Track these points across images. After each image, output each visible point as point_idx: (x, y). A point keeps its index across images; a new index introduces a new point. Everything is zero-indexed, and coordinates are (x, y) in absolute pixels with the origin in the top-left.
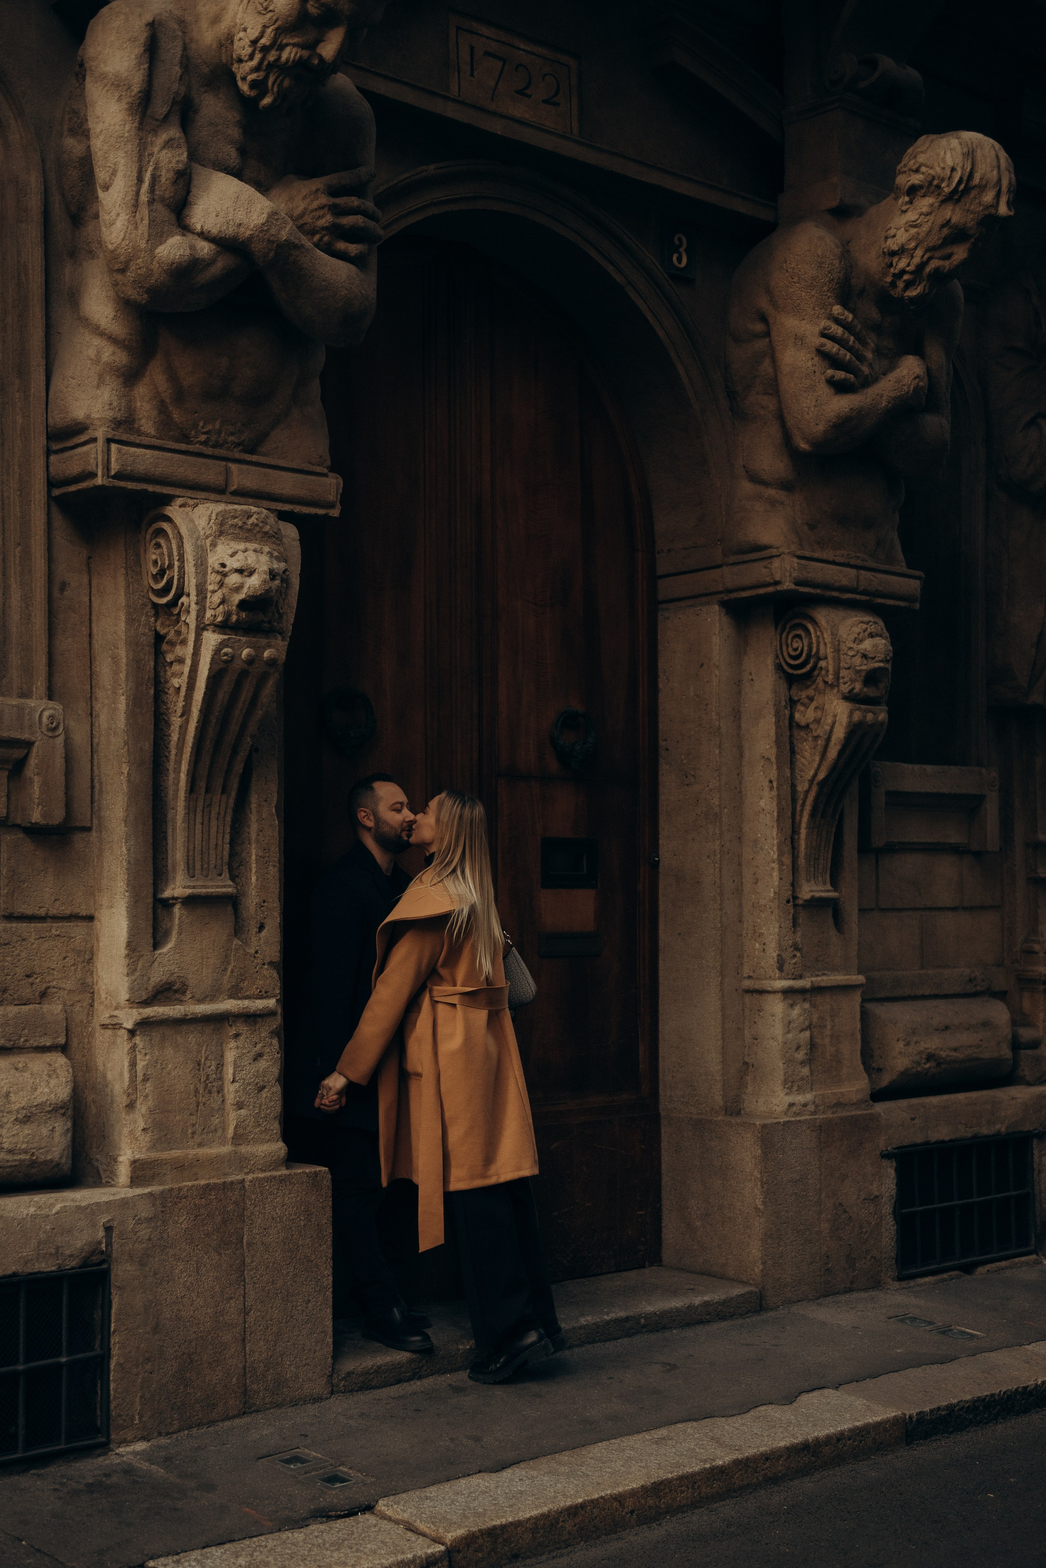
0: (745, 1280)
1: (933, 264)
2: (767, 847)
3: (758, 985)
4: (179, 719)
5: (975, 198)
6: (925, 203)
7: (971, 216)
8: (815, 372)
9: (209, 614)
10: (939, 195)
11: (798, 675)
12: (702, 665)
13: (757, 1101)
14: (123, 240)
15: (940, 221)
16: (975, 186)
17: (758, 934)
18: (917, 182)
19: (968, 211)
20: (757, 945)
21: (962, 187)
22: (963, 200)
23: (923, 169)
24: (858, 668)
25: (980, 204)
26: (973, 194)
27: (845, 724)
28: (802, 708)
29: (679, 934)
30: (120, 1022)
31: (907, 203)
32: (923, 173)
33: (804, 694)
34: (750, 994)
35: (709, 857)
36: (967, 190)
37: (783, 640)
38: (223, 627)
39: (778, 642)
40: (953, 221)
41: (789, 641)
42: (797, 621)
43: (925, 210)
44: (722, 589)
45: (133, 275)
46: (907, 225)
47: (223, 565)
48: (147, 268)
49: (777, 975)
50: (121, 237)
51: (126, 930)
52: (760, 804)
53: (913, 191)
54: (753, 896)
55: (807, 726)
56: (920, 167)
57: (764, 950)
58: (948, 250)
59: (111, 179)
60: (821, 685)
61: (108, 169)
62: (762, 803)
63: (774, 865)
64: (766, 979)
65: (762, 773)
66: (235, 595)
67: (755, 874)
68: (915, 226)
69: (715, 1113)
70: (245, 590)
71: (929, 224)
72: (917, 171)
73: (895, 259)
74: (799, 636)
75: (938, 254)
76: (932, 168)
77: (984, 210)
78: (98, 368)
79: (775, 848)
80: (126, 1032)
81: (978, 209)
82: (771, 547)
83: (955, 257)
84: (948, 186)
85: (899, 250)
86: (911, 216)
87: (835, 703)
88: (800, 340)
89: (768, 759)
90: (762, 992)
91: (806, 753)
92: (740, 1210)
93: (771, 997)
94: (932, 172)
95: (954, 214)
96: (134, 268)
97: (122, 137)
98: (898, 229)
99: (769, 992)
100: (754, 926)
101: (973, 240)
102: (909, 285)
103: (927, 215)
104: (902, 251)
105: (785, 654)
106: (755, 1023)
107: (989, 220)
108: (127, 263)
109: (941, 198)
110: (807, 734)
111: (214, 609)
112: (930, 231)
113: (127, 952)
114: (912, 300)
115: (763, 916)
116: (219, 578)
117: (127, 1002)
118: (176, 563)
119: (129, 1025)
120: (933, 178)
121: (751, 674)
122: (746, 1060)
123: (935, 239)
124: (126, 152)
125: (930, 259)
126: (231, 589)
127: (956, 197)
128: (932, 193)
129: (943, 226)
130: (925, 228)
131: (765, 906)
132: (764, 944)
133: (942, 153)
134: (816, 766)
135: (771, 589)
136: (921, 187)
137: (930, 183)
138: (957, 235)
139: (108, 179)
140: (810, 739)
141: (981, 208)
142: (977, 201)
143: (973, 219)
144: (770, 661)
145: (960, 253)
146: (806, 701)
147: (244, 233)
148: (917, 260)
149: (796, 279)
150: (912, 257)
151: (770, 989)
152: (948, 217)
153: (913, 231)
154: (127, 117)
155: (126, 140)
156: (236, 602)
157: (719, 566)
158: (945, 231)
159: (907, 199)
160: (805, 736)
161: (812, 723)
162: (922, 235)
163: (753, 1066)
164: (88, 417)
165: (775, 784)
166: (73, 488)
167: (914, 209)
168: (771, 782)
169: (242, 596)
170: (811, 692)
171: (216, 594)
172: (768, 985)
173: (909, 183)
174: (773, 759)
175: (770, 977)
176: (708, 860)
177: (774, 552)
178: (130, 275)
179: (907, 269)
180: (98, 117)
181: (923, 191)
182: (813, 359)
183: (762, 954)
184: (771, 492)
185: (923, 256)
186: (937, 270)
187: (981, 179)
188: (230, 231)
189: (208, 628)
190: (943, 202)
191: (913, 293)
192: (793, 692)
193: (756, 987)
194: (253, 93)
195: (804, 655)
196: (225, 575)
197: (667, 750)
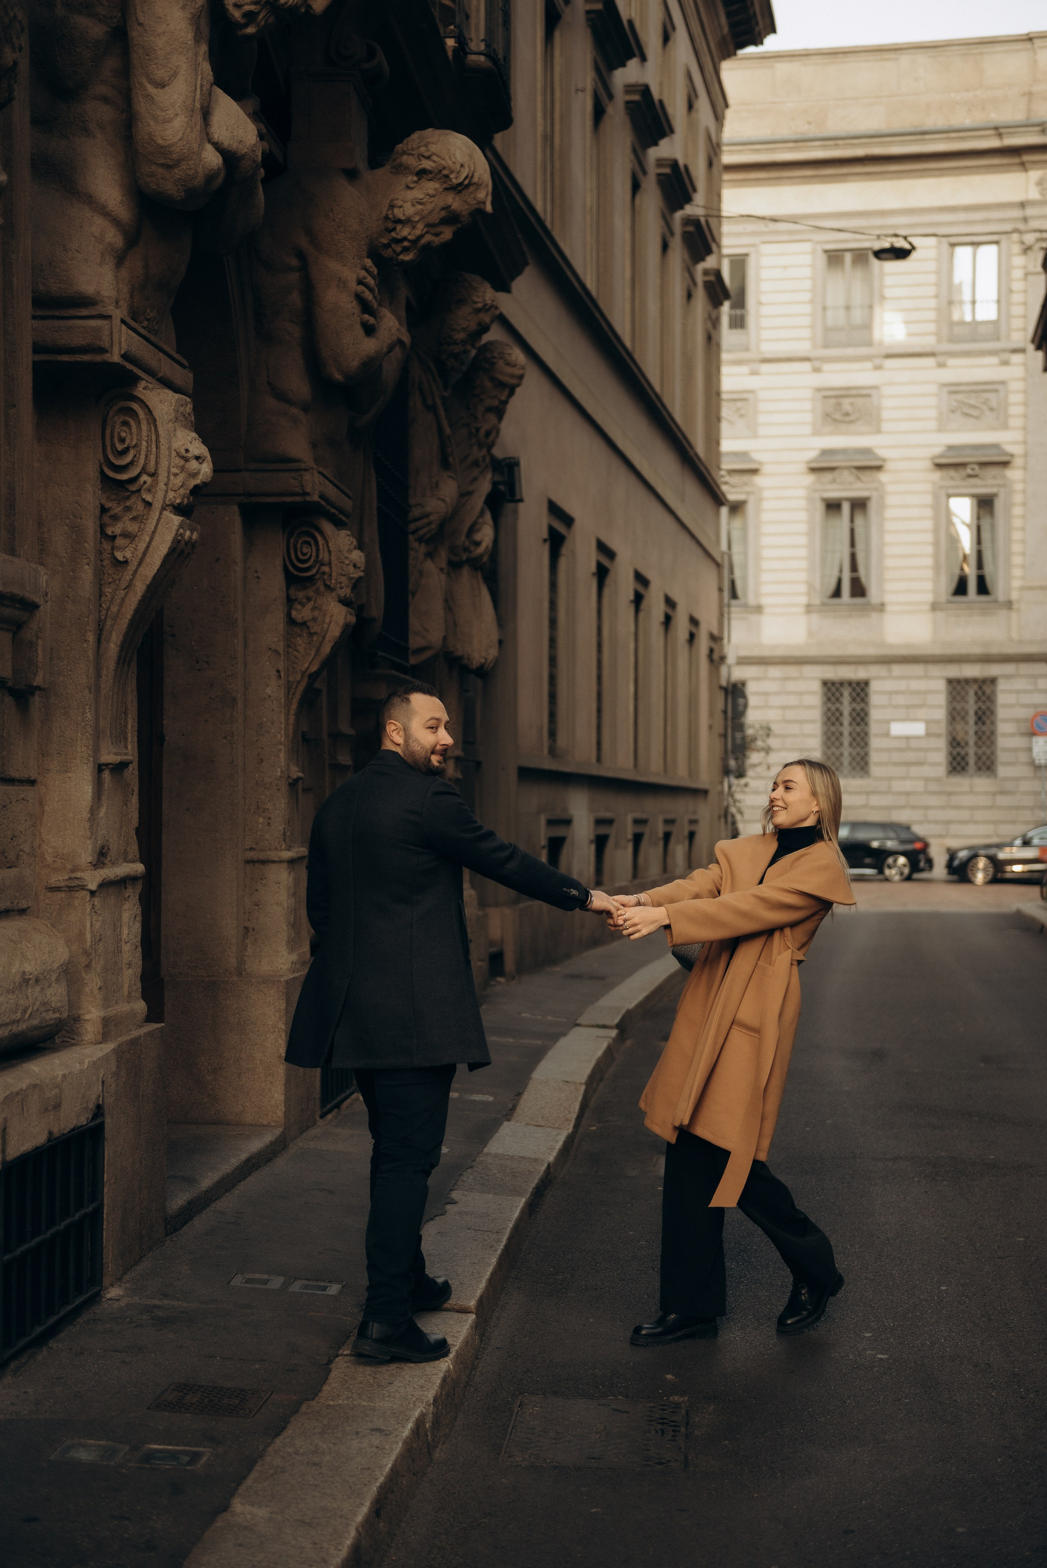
0: (265, 1123)
1: (428, 238)
2: (273, 731)
3: (262, 856)
4: (122, 592)
5: (472, 193)
6: (431, 186)
7: (467, 207)
8: (354, 314)
9: (171, 495)
10: (445, 182)
11: (303, 577)
12: (218, 560)
13: (260, 962)
14: (180, 140)
15: (441, 204)
16: (475, 183)
17: (262, 810)
18: (428, 167)
19: (466, 202)
20: (261, 820)
21: (467, 182)
22: (463, 192)
23: (434, 158)
24: (351, 576)
25: (475, 199)
26: (472, 188)
27: (341, 624)
28: (299, 607)
29: (188, 810)
30: (85, 884)
31: (415, 182)
32: (434, 162)
33: (301, 595)
34: (252, 865)
35: (225, 738)
36: (469, 184)
37: (291, 545)
38: (179, 509)
39: (285, 546)
40: (453, 207)
41: (299, 546)
42: (305, 529)
43: (431, 192)
44: (242, 492)
45: (181, 173)
46: (415, 201)
47: (187, 451)
48: (195, 170)
49: (283, 847)
50: (179, 137)
51: (91, 794)
52: (267, 691)
53: (422, 173)
54: (257, 775)
55: (304, 624)
56: (431, 155)
57: (269, 823)
58: (439, 229)
59: (170, 79)
60: (322, 588)
61: (168, 70)
62: (268, 691)
63: (281, 747)
64: (270, 850)
65: (268, 663)
66: (192, 480)
67: (259, 755)
68: (421, 204)
69: (229, 974)
70: (201, 477)
71: (433, 204)
72: (428, 158)
73: (399, 227)
74: (308, 543)
75: (433, 230)
76: (443, 159)
77: (476, 204)
78: (101, 247)
79: (282, 732)
80: (89, 893)
81: (471, 202)
82: (299, 461)
83: (442, 236)
84: (456, 178)
85: (404, 220)
86: (417, 194)
87: (332, 605)
88: (342, 283)
89: (276, 651)
90: (263, 862)
91: (300, 647)
92: (261, 1061)
93: (274, 867)
94: (442, 162)
95: (455, 202)
96: (185, 167)
97: (186, 43)
98: (405, 202)
99: (274, 862)
100: (258, 802)
101: (460, 225)
102: (405, 250)
103: (432, 197)
104: (407, 222)
105: (293, 557)
106: (257, 890)
107: (479, 212)
108: (177, 163)
109: (445, 186)
110: (301, 631)
111: (175, 491)
112: (432, 211)
113: (89, 816)
114: (403, 262)
115: (268, 793)
116: (182, 462)
117: (89, 864)
118: (144, 443)
119: (93, 887)
120: (444, 168)
121: (256, 572)
122: (246, 925)
123: (435, 218)
124: (187, 59)
125: (426, 233)
126: (189, 474)
127: (460, 188)
128: (439, 179)
129: (443, 209)
130: (429, 207)
131: (271, 784)
132: (269, 818)
133: (453, 150)
134: (311, 659)
135: (298, 499)
136: (430, 172)
137: (440, 171)
138: (450, 218)
139: (167, 78)
140: (305, 635)
141: (475, 202)
142: (473, 196)
143: (467, 209)
144: (279, 562)
145: (447, 234)
146: (305, 601)
147: (242, 149)
148: (418, 232)
149: (342, 229)
150: (414, 228)
151: (276, 859)
152: (450, 203)
153: (419, 207)
154: (188, 26)
155: (189, 47)
156: (192, 486)
157: (240, 471)
158: (443, 213)
159: (415, 178)
160: (299, 632)
161: (309, 621)
162: (426, 212)
163: (253, 930)
164: (98, 293)
165: (282, 674)
166: (65, 358)
167: (420, 188)
168: (278, 671)
169: (197, 481)
170: (311, 593)
171: (178, 477)
172: (273, 855)
173: (420, 167)
174: (281, 651)
175: (276, 848)
176: (224, 741)
177: (303, 466)
178: (178, 173)
179: (409, 237)
180: (159, 17)
181: (430, 176)
182: (352, 302)
183: (267, 827)
184: (295, 411)
185: (423, 230)
186: (429, 243)
187: (479, 178)
188: (234, 146)
189: (167, 508)
190: (446, 189)
191: (407, 257)
192: (292, 592)
193: (261, 857)
194: (242, 21)
195: (312, 560)
196: (187, 460)
197: (174, 636)
